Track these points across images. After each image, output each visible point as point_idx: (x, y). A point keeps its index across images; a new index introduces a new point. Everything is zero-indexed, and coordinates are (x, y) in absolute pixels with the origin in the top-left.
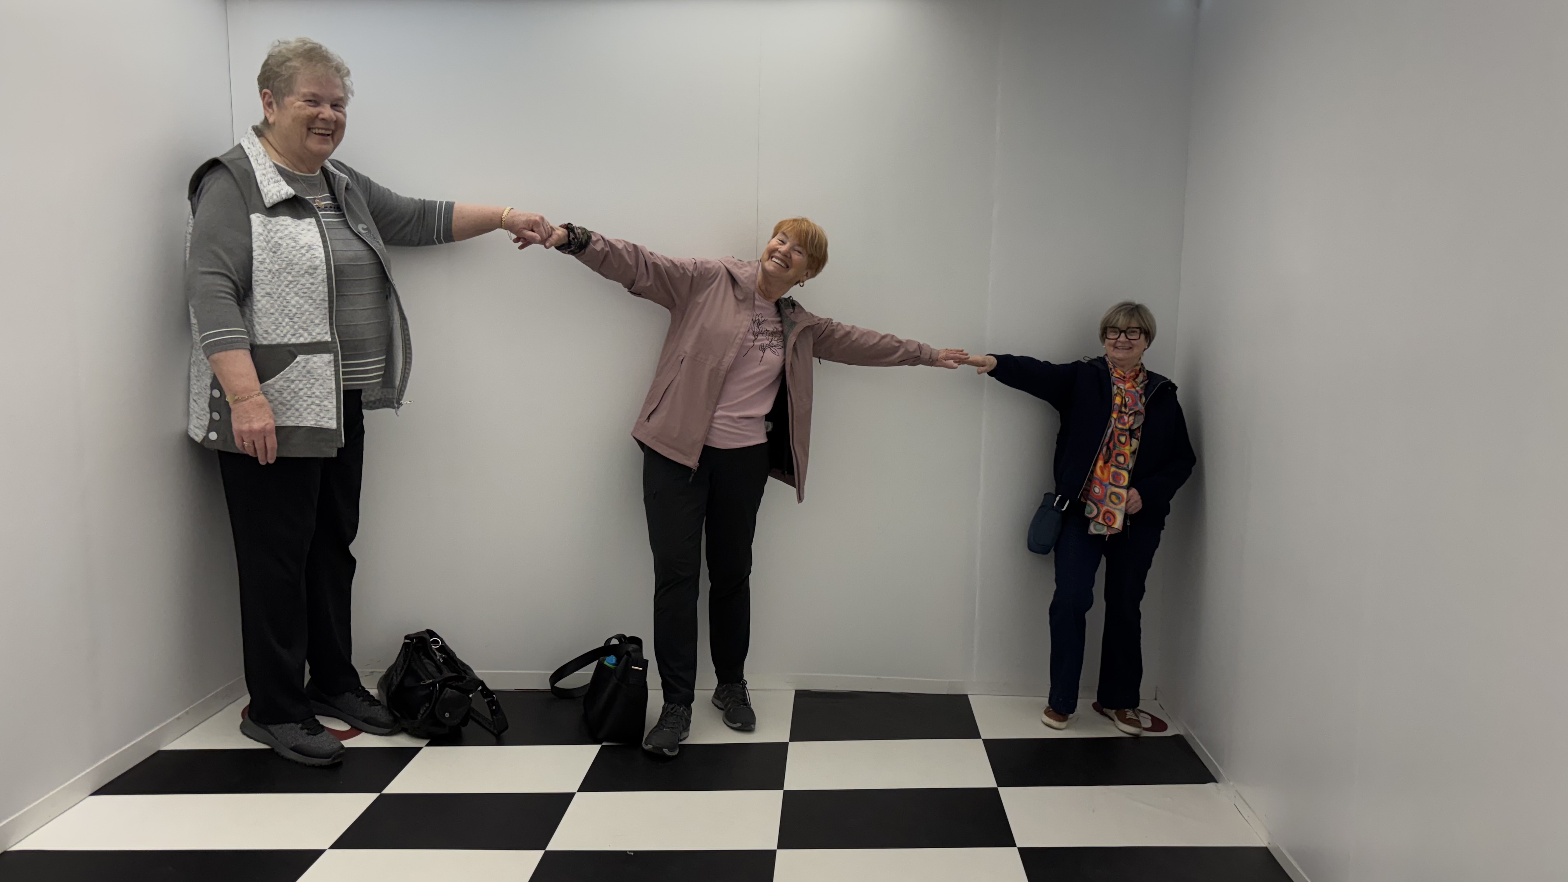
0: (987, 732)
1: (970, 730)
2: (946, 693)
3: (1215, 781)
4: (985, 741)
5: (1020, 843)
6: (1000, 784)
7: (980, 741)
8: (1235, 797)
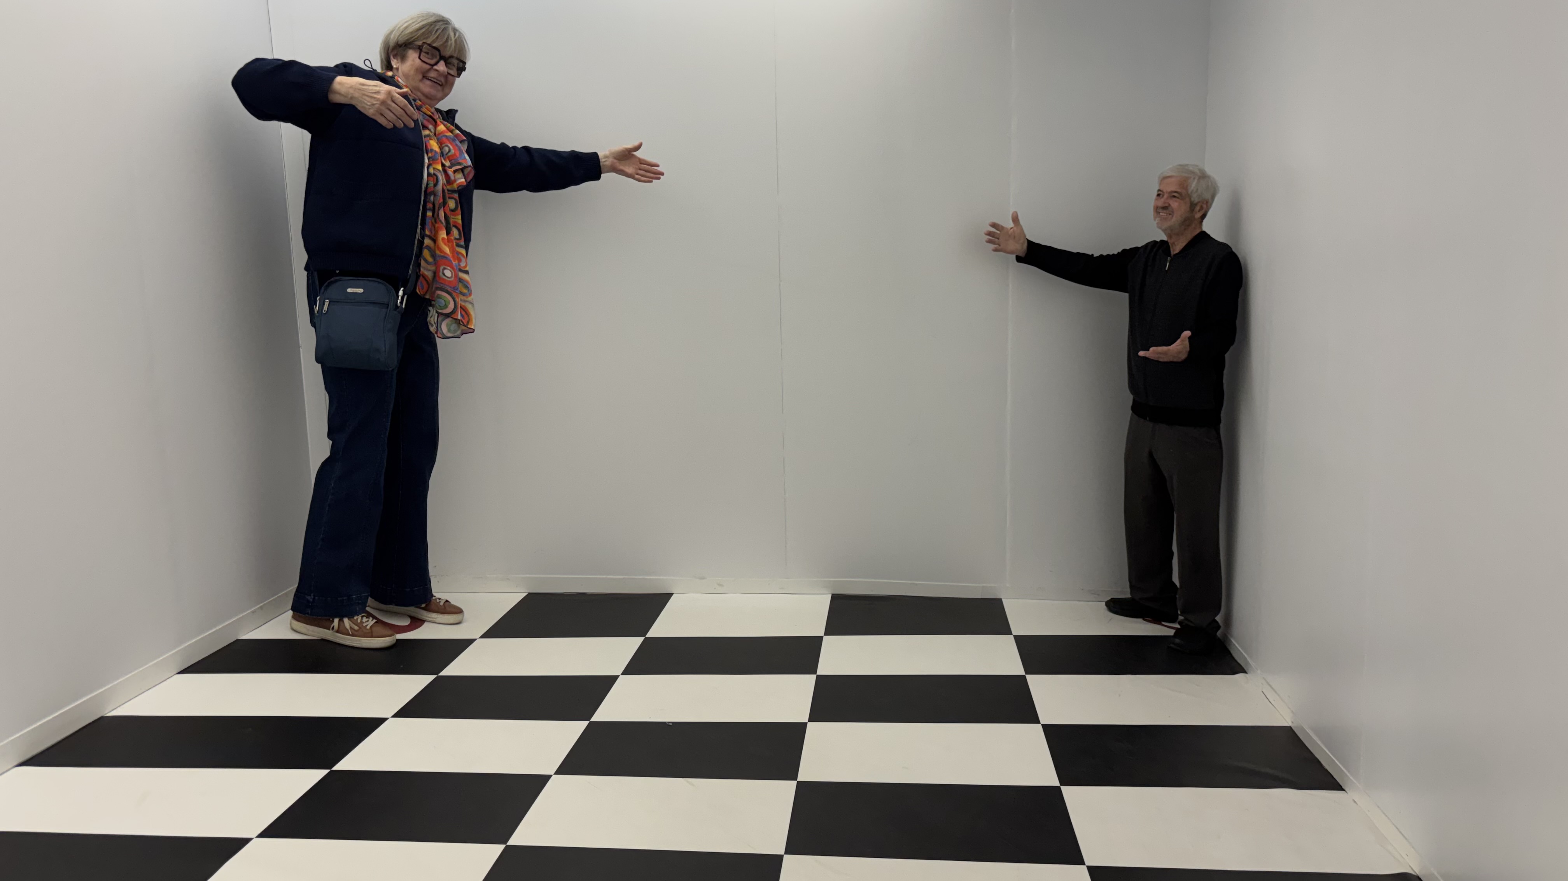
0: (1018, 628)
1: (1003, 628)
2: (980, 598)
3: (1244, 672)
4: (1016, 637)
5: (1044, 720)
6: (1028, 671)
7: (1011, 638)
8: (1262, 684)
